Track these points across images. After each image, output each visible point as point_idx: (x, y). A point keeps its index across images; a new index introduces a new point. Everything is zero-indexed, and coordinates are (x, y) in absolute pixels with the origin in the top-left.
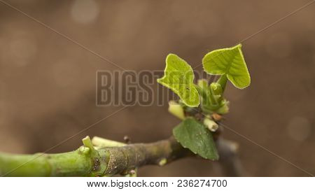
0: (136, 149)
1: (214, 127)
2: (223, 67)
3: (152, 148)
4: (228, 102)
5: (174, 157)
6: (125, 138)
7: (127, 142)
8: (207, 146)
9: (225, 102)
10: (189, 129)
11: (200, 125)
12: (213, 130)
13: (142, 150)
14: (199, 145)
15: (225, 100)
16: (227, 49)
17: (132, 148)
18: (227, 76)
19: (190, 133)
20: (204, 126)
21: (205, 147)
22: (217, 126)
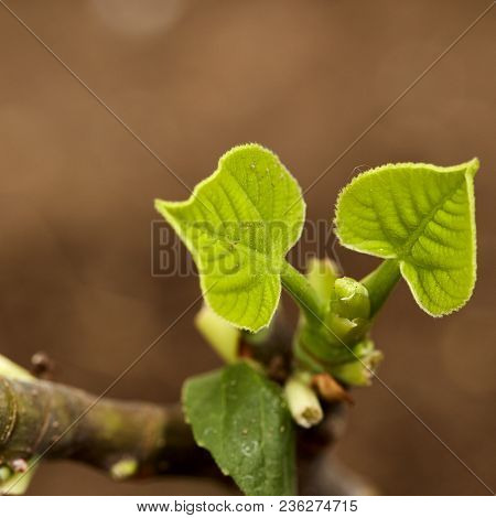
0: (54, 403)
1: (307, 414)
2: (399, 230)
3: (106, 415)
4: (377, 354)
5: (164, 465)
6: (38, 359)
7: (38, 371)
8: (269, 462)
9: (367, 351)
10: (232, 395)
11: (269, 394)
12: (304, 423)
13: (71, 411)
14: (245, 451)
15: (370, 345)
16: (430, 167)
17: (42, 392)
18: (402, 265)
19: (232, 406)
20: (282, 400)
21: (262, 464)
22: (319, 414)
